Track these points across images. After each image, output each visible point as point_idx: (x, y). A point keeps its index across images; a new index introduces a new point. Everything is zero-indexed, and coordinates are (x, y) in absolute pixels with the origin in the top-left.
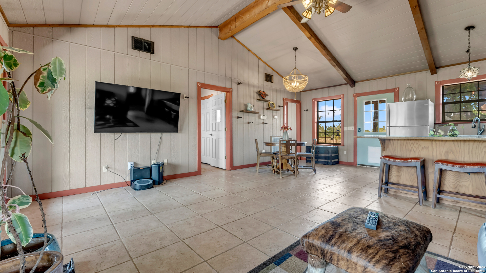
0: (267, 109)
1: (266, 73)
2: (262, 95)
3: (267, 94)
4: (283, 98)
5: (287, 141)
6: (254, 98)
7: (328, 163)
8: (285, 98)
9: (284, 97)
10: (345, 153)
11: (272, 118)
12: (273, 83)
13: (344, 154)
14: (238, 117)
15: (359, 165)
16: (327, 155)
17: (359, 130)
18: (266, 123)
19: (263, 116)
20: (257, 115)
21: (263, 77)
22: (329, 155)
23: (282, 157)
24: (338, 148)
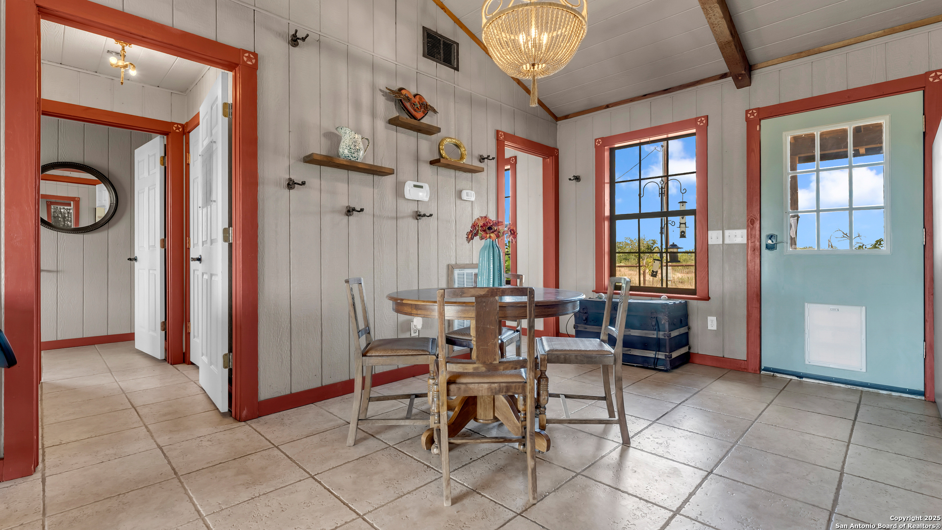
0: (432, 163)
1: (427, 26)
2: (408, 105)
3: (429, 103)
4: (498, 132)
5: (477, 297)
6: (373, 115)
7: (655, 364)
8: (504, 133)
9: (499, 129)
10: (712, 323)
11: (453, 199)
12: (457, 69)
13: (709, 328)
14: (291, 184)
15: (766, 369)
16: (653, 334)
17: (770, 242)
18: (424, 215)
19: (415, 186)
20: (389, 180)
21: (414, 44)
22: (661, 335)
23: (453, 387)
24: (685, 306)
